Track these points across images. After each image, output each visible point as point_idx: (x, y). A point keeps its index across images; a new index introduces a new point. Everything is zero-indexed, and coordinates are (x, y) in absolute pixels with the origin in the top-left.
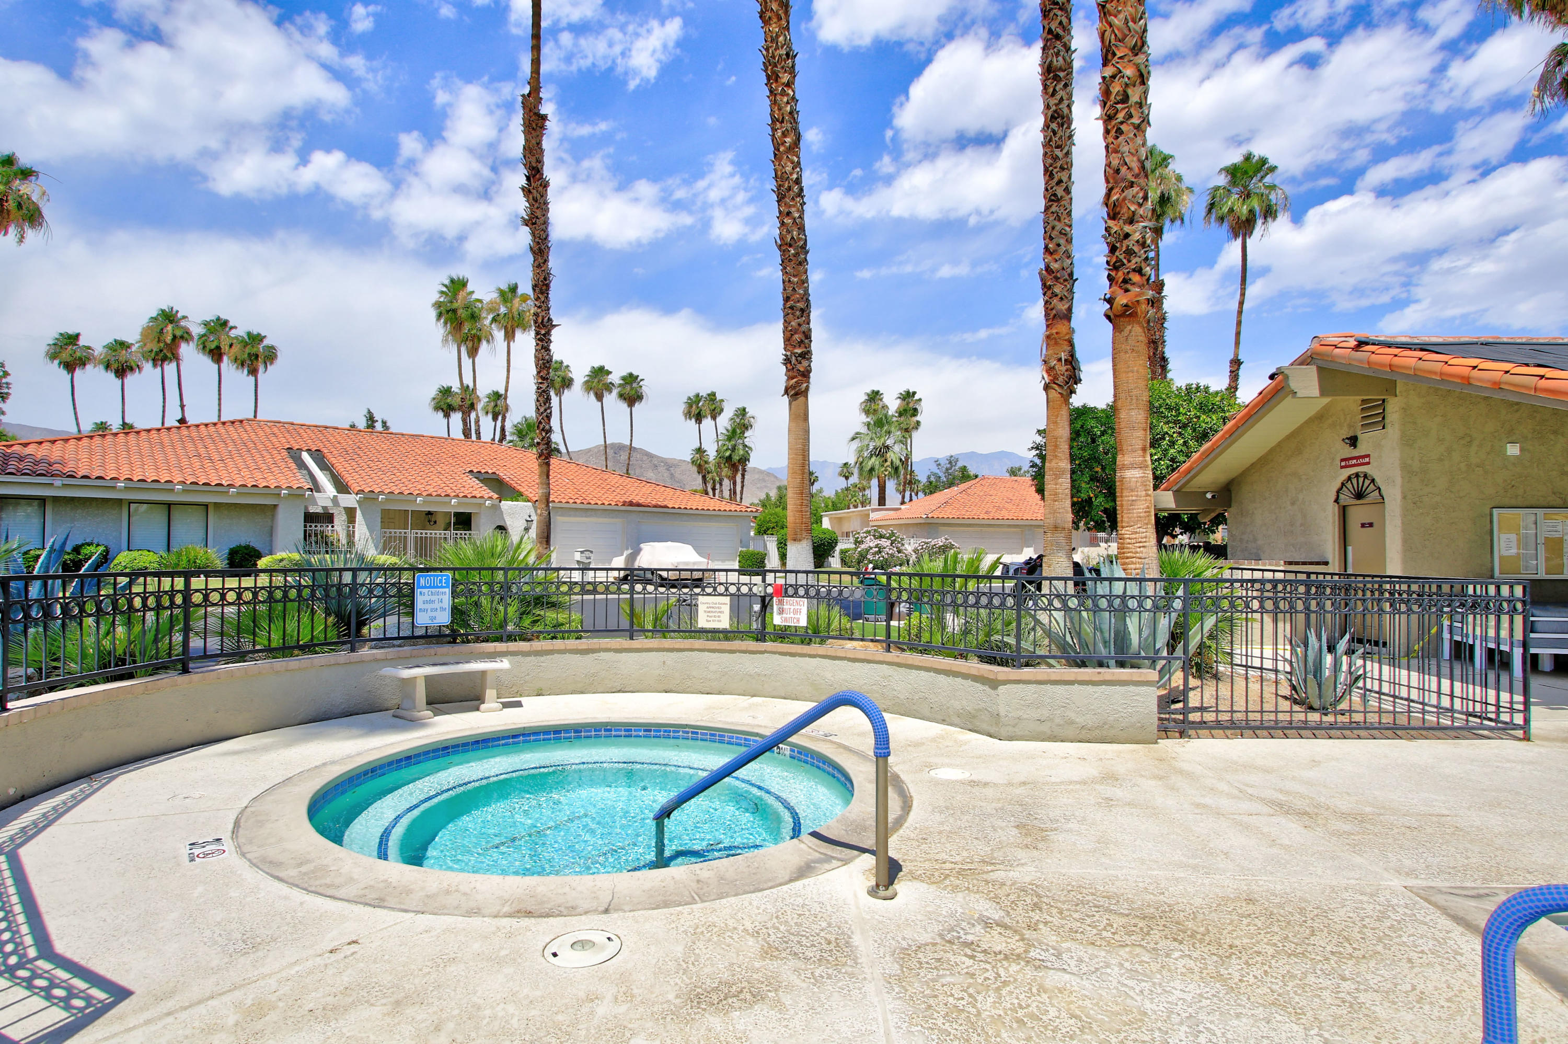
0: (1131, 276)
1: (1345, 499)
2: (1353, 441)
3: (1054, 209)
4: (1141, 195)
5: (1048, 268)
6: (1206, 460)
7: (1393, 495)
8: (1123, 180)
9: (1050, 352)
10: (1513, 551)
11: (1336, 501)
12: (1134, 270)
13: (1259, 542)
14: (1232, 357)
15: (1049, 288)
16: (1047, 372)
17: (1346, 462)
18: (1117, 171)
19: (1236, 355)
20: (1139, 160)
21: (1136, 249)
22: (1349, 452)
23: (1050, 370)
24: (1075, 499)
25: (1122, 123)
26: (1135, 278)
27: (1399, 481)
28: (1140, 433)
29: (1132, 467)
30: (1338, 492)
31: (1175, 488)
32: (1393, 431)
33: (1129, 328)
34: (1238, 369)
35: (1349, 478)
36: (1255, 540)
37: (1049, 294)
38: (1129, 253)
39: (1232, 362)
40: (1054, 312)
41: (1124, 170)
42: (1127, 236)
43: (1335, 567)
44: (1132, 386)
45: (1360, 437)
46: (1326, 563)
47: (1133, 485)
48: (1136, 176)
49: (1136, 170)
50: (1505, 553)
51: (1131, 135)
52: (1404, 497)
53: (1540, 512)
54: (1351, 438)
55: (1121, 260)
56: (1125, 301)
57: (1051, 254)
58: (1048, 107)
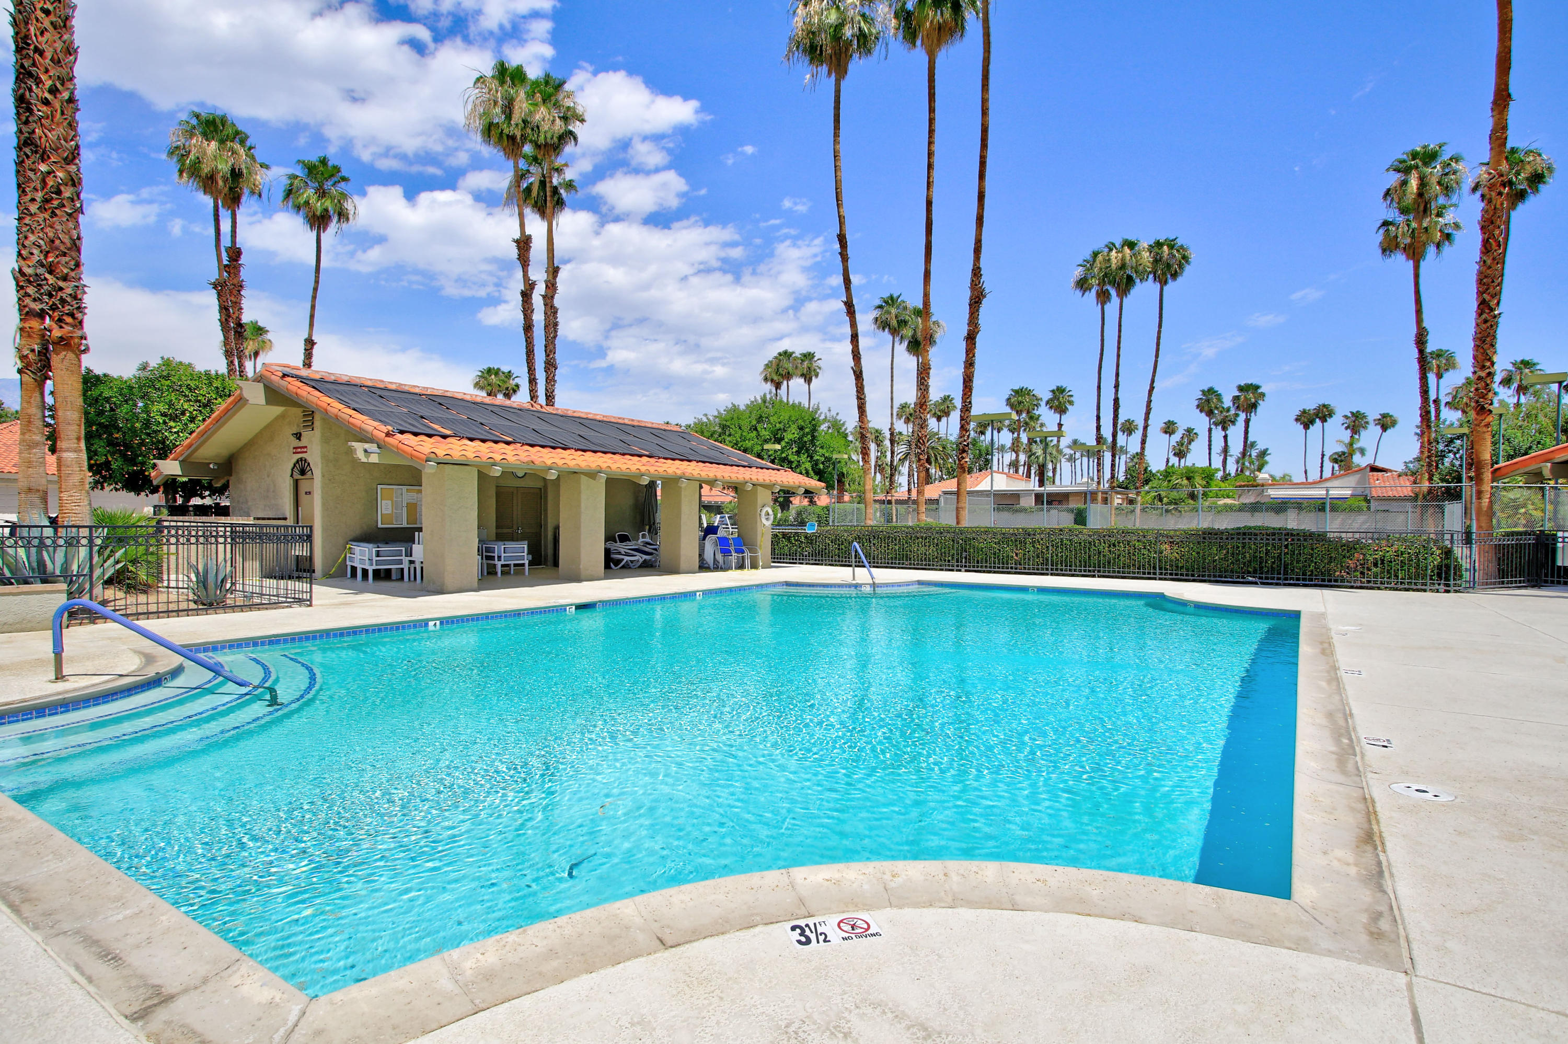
0: (65, 318)
1: (297, 476)
2: (298, 436)
3: (27, 221)
4: (73, 263)
5: (20, 271)
6: (202, 439)
7: (317, 472)
8: (57, 249)
9: (24, 342)
10: (389, 512)
11: (292, 476)
12: (67, 314)
13: (250, 504)
14: (306, 336)
15: (22, 288)
16: (20, 358)
17: (296, 450)
18: (53, 241)
19: (310, 335)
20: (71, 238)
21: (69, 299)
22: (296, 443)
23: (23, 358)
24: (93, 462)
25: (56, 208)
26: (69, 320)
27: (320, 466)
28: (75, 427)
29: (68, 450)
30: (292, 470)
31: (181, 459)
32: (317, 432)
33: (64, 353)
34: (312, 348)
35: (298, 462)
36: (247, 502)
37: (22, 292)
38: (63, 301)
39: (306, 340)
40: (27, 309)
41: (57, 242)
42: (61, 289)
43: (290, 522)
44: (67, 394)
45: (303, 434)
46: (285, 519)
47: (69, 463)
48: (69, 249)
49: (69, 245)
50: (384, 512)
51: (65, 219)
52: (323, 476)
53: (404, 488)
54: (296, 434)
55: (56, 305)
56: (60, 335)
57: (24, 259)
58: (20, 131)
